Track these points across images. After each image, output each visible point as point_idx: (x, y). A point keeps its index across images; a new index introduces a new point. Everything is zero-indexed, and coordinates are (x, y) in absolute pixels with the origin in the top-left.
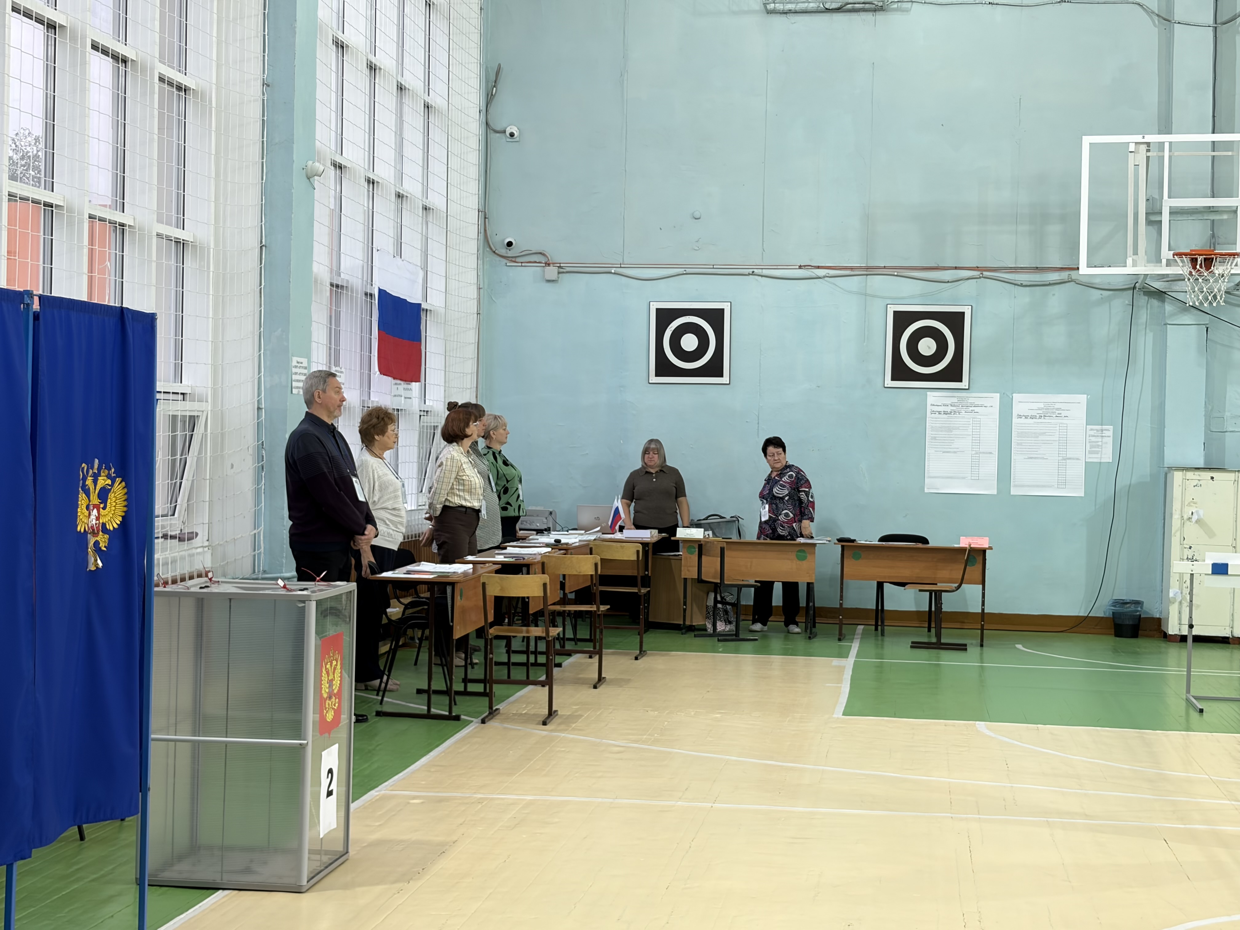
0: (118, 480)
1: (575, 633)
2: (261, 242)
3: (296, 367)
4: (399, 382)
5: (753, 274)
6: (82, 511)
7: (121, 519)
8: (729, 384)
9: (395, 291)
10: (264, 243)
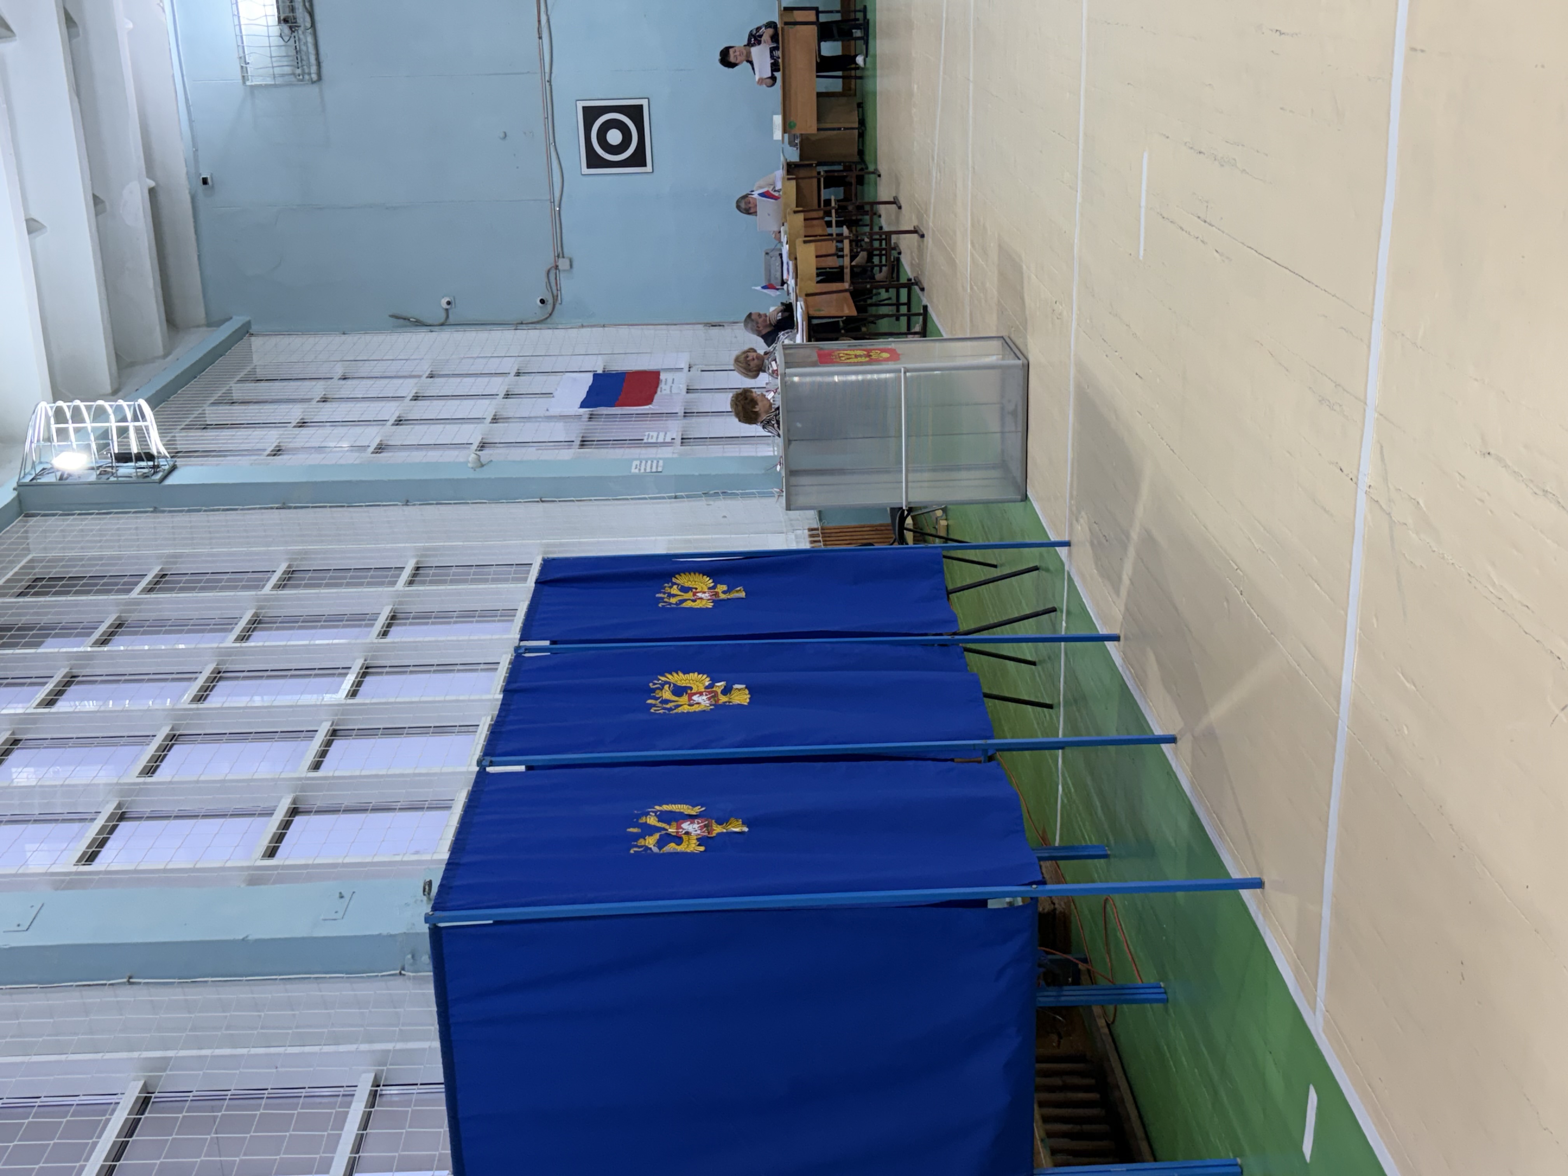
0: (674, 580)
1: (867, 225)
2: (538, 502)
3: (640, 470)
4: (659, 389)
5: (550, 81)
6: (698, 605)
7: (705, 577)
8: (648, 99)
9: (583, 395)
10: (538, 500)
